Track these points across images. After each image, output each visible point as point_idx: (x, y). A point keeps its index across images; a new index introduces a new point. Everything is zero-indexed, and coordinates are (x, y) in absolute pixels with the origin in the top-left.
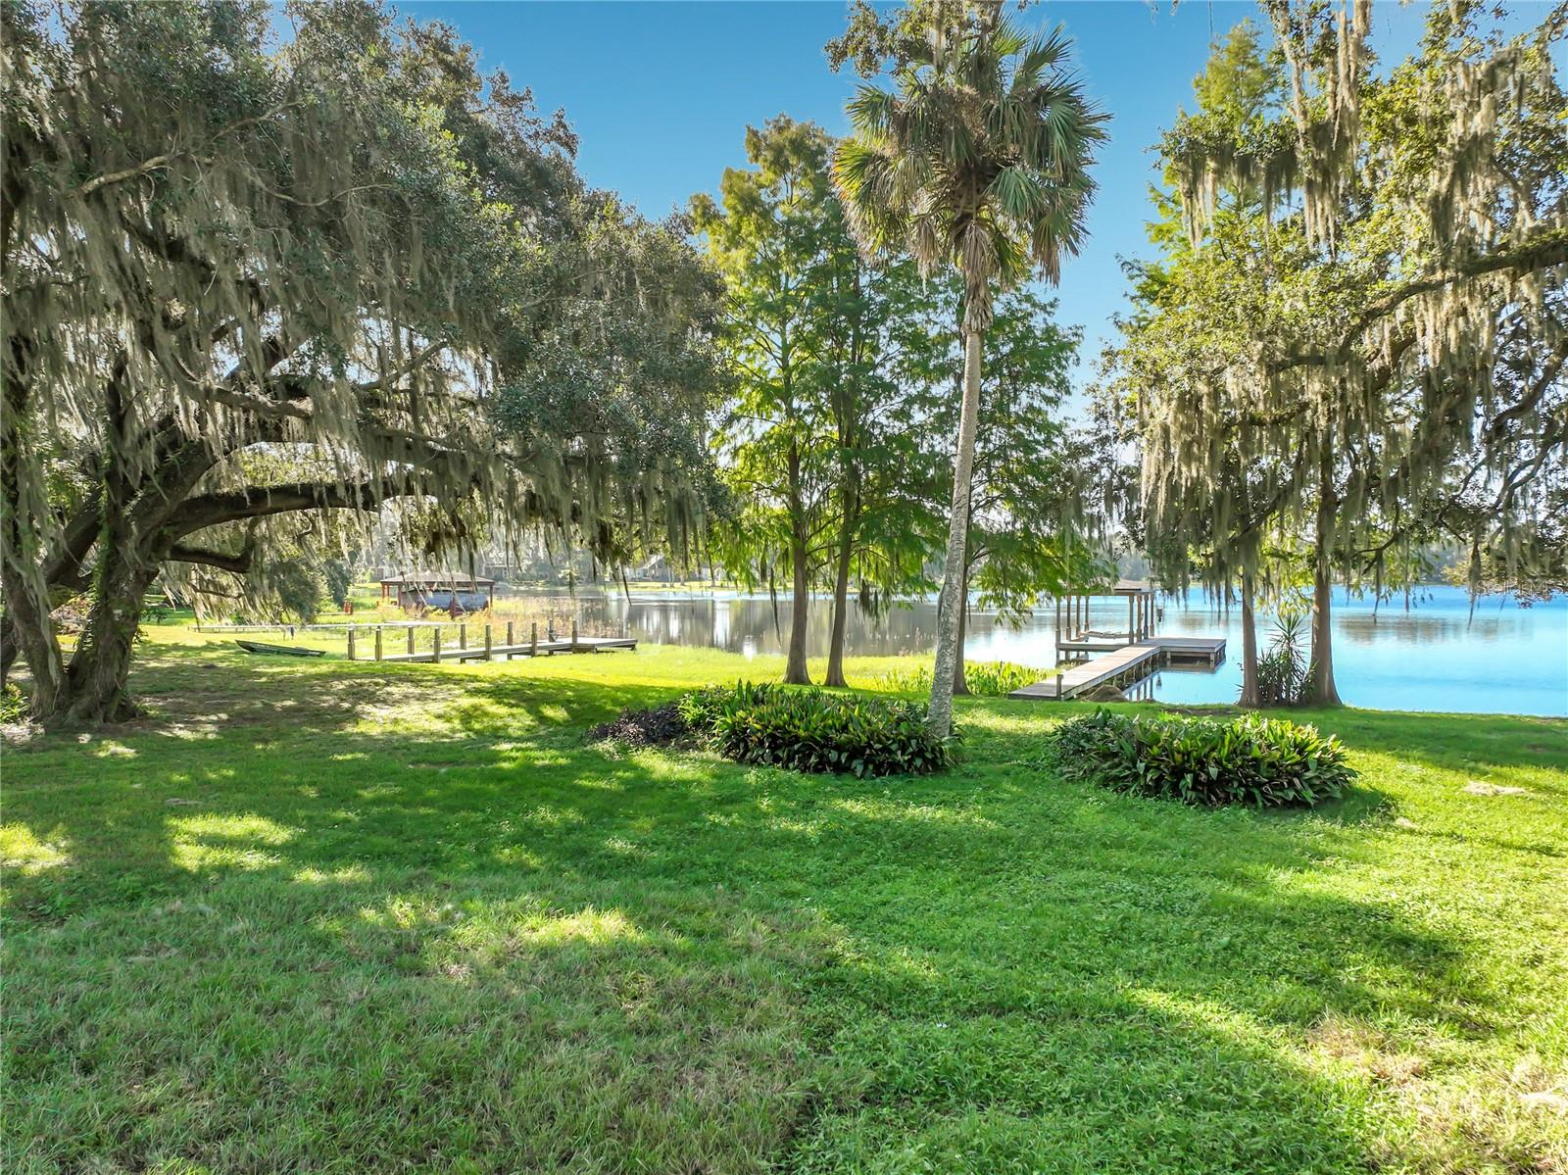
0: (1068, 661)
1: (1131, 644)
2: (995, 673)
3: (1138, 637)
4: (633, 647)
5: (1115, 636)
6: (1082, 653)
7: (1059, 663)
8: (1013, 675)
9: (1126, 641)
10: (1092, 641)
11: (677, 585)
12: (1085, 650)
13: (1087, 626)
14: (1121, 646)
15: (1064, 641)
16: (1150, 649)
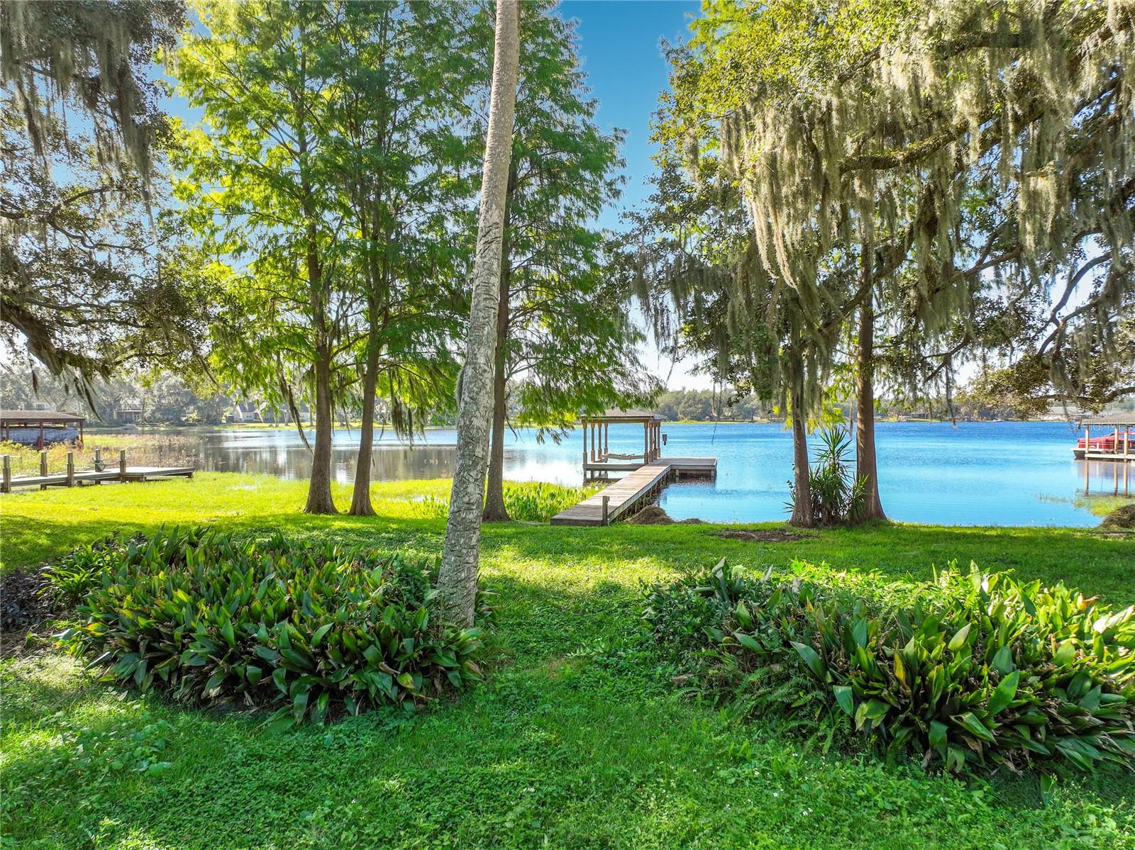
0: (593, 479)
1: (646, 463)
2: (533, 494)
3: (651, 457)
4: (190, 475)
5: (630, 457)
6: (603, 472)
7: (587, 482)
8: (553, 496)
9: (642, 461)
10: (611, 462)
11: (281, 425)
12: (606, 470)
13: (606, 450)
14: (640, 466)
15: (589, 462)
16: (664, 468)
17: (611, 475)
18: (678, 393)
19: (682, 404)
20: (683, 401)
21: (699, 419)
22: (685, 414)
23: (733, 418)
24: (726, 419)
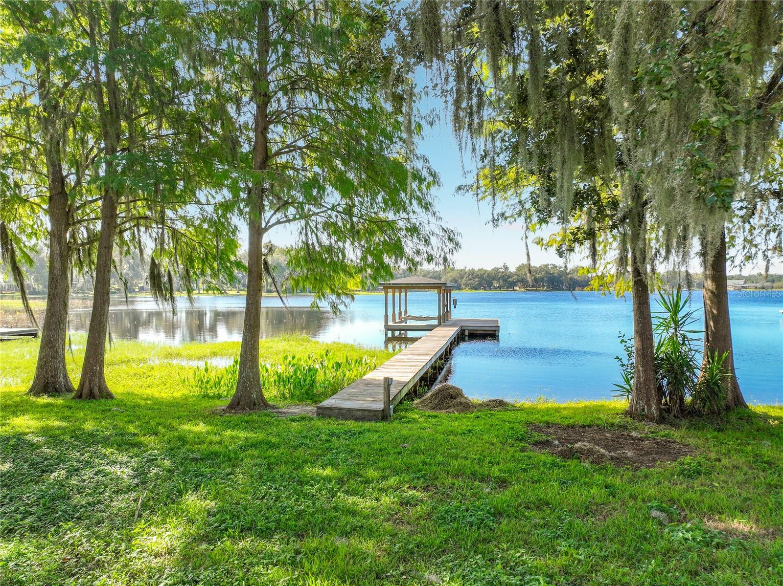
0: (394, 338)
1: (439, 325)
3: (444, 319)
5: (426, 319)
7: (388, 340)
9: (436, 322)
10: (411, 323)
12: (406, 330)
13: (406, 312)
14: (434, 327)
15: (390, 323)
16: (456, 329)
17: (410, 334)
18: (462, 270)
19: (465, 279)
20: (465, 276)
21: (476, 289)
22: (466, 285)
23: (500, 288)
24: (495, 288)
